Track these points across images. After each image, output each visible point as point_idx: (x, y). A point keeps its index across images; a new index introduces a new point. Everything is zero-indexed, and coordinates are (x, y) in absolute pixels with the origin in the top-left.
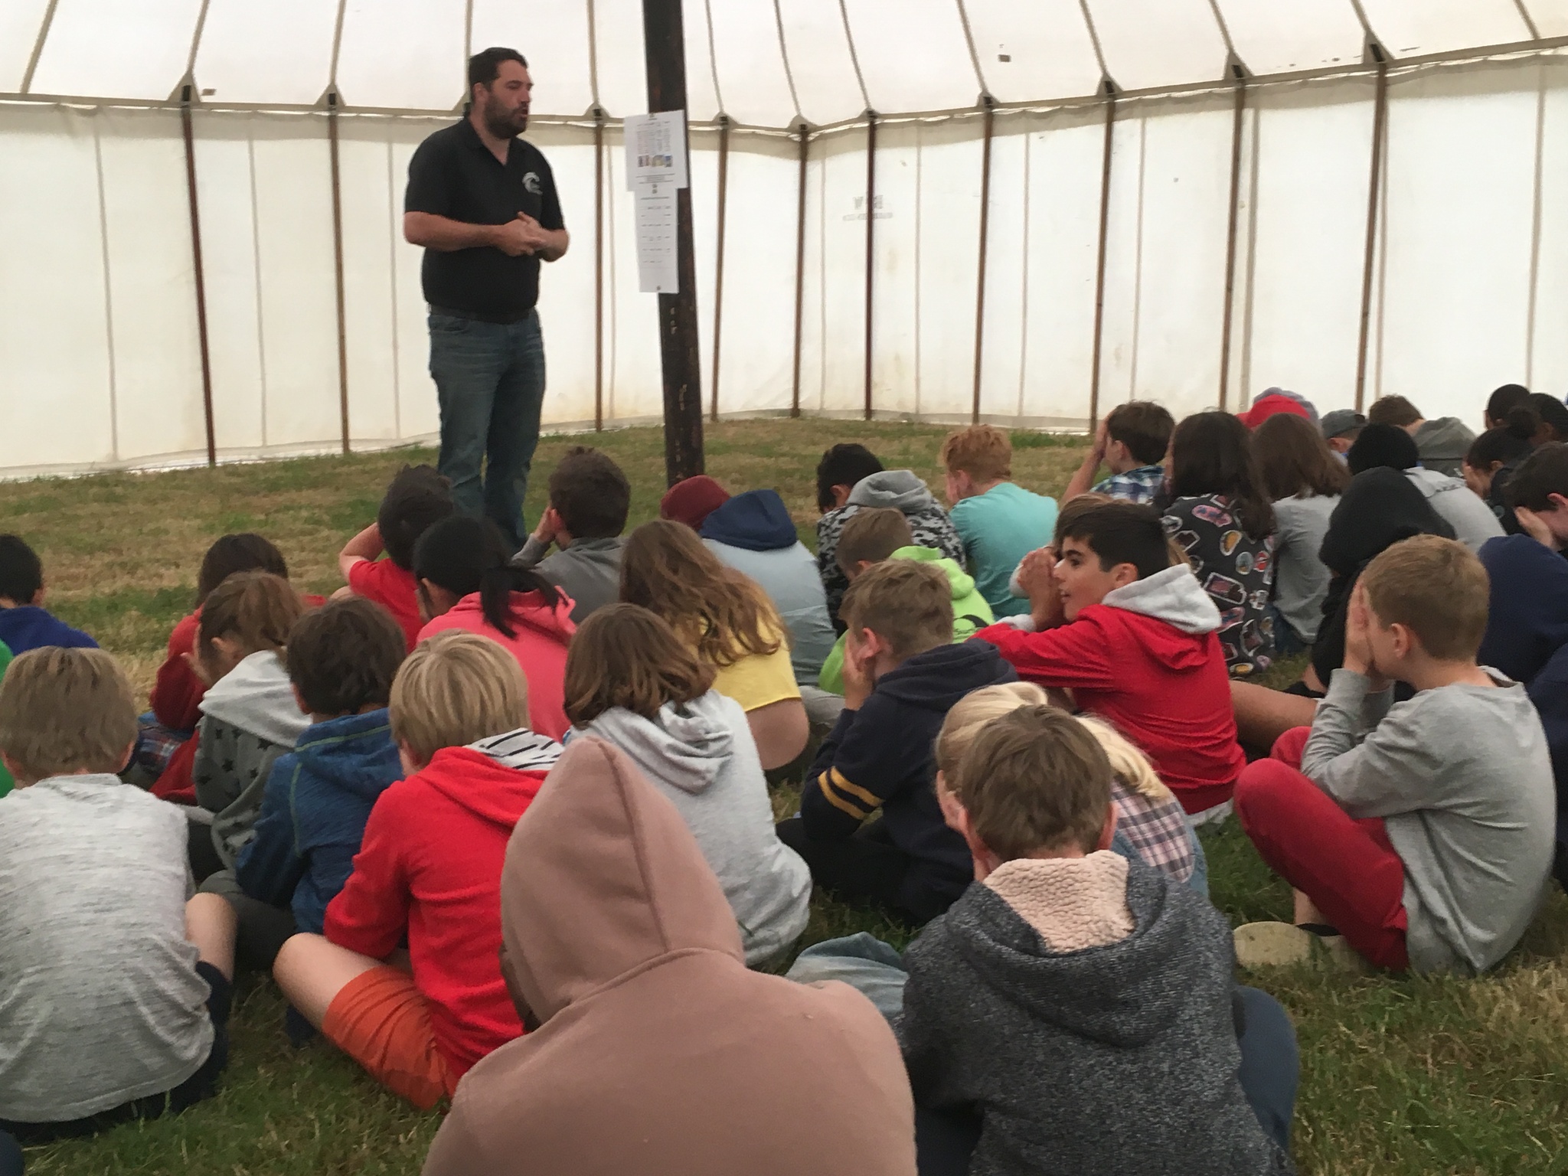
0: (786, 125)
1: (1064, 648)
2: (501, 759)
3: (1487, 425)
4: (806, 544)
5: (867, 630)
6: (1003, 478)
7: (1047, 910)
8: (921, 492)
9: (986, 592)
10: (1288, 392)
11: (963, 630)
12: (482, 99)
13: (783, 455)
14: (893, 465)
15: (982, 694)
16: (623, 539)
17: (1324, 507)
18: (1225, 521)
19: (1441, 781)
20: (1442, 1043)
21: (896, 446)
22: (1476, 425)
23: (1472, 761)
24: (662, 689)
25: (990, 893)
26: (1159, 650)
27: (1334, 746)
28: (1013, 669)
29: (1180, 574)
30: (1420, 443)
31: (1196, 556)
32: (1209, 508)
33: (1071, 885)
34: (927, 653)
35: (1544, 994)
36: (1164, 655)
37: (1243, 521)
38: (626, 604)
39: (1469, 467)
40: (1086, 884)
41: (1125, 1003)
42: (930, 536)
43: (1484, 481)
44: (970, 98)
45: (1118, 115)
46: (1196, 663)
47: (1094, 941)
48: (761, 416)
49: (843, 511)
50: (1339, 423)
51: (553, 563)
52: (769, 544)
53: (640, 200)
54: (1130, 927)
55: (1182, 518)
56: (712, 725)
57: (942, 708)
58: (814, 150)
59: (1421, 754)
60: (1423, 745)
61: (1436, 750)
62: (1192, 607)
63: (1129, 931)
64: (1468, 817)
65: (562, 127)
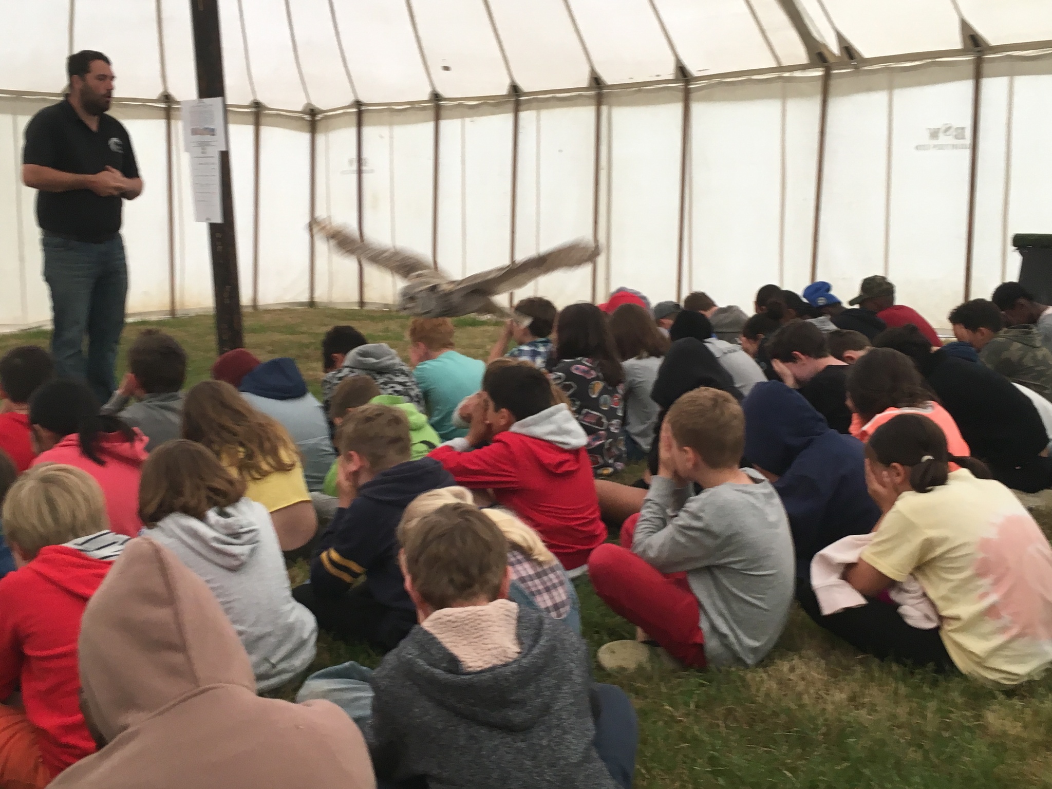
0: (300, 108)
1: (485, 462)
2: (88, 553)
3: (757, 310)
4: (315, 394)
5: (352, 452)
6: (447, 348)
7: (465, 642)
8: (393, 358)
9: (436, 426)
10: (632, 290)
11: (418, 452)
12: (79, 86)
13: (303, 333)
14: (375, 339)
15: (429, 496)
16: (183, 393)
17: (653, 364)
18: (592, 375)
19: (720, 548)
20: (730, 712)
21: (380, 326)
22: (749, 310)
23: (737, 534)
24: (209, 498)
25: (426, 633)
26: (546, 461)
27: (654, 527)
28: (451, 478)
29: (559, 410)
30: (713, 322)
31: (574, 399)
32: (582, 366)
33: (479, 624)
34: (394, 468)
35: (792, 677)
36: (549, 464)
37: (604, 375)
38: (185, 440)
39: (745, 338)
40: (490, 623)
41: (516, 702)
42: (399, 388)
43: (753, 347)
44: (424, 94)
45: (522, 108)
46: (572, 469)
47: (496, 662)
48: (287, 306)
49: (340, 371)
50: (665, 309)
51: (132, 412)
52: (287, 395)
53: (193, 158)
54: (519, 650)
55: (563, 373)
56: (244, 522)
57: (403, 505)
58: (320, 126)
59: (705, 531)
60: (707, 525)
61: (715, 528)
62: (567, 432)
63: (519, 653)
64: (738, 569)
65: (141, 107)
